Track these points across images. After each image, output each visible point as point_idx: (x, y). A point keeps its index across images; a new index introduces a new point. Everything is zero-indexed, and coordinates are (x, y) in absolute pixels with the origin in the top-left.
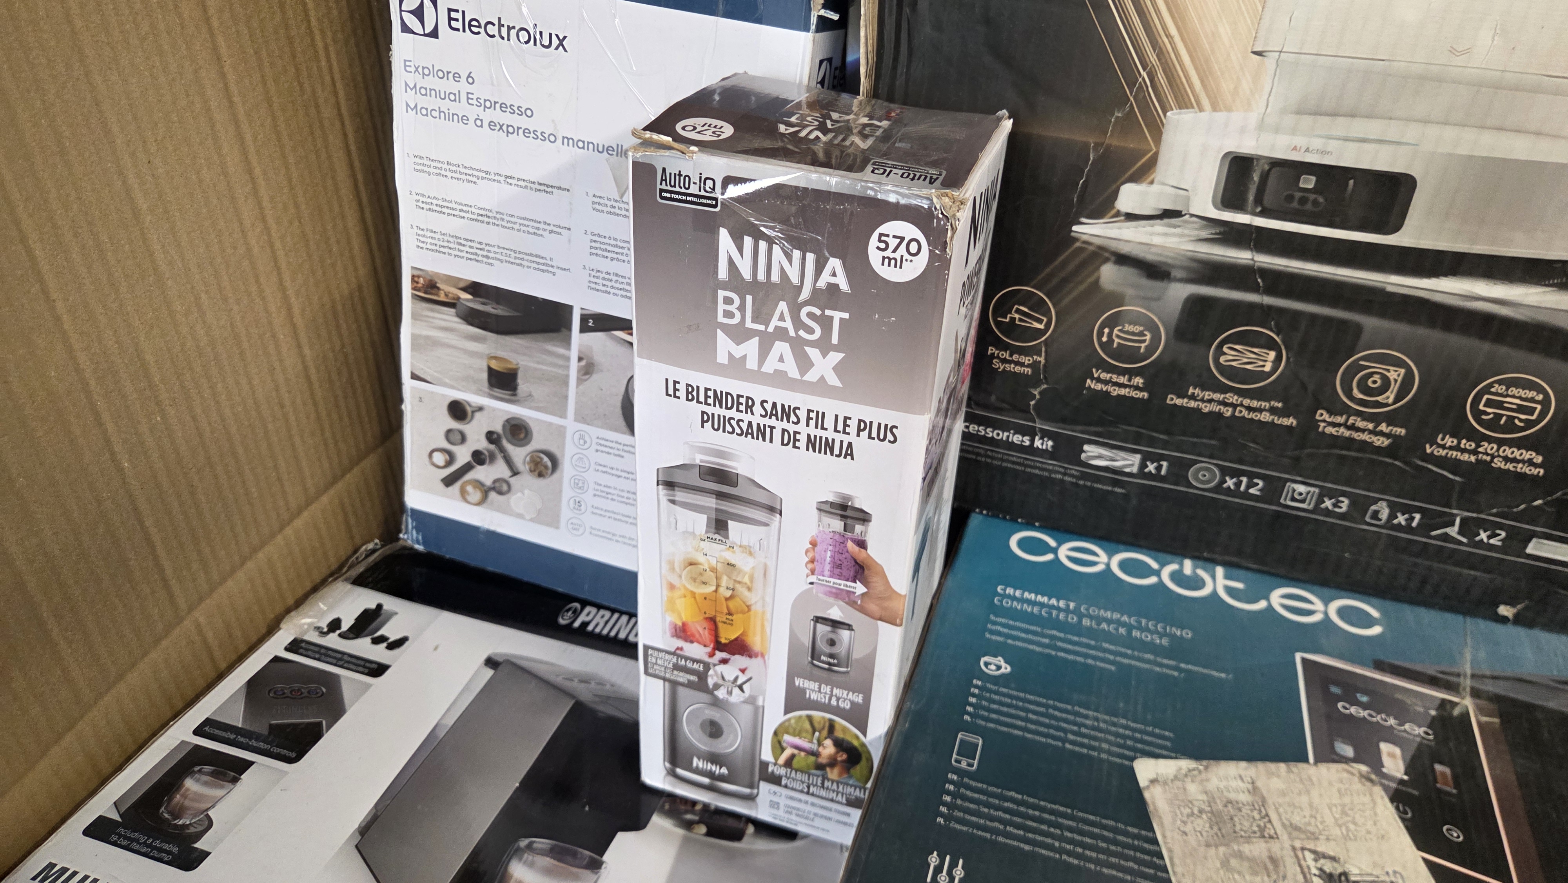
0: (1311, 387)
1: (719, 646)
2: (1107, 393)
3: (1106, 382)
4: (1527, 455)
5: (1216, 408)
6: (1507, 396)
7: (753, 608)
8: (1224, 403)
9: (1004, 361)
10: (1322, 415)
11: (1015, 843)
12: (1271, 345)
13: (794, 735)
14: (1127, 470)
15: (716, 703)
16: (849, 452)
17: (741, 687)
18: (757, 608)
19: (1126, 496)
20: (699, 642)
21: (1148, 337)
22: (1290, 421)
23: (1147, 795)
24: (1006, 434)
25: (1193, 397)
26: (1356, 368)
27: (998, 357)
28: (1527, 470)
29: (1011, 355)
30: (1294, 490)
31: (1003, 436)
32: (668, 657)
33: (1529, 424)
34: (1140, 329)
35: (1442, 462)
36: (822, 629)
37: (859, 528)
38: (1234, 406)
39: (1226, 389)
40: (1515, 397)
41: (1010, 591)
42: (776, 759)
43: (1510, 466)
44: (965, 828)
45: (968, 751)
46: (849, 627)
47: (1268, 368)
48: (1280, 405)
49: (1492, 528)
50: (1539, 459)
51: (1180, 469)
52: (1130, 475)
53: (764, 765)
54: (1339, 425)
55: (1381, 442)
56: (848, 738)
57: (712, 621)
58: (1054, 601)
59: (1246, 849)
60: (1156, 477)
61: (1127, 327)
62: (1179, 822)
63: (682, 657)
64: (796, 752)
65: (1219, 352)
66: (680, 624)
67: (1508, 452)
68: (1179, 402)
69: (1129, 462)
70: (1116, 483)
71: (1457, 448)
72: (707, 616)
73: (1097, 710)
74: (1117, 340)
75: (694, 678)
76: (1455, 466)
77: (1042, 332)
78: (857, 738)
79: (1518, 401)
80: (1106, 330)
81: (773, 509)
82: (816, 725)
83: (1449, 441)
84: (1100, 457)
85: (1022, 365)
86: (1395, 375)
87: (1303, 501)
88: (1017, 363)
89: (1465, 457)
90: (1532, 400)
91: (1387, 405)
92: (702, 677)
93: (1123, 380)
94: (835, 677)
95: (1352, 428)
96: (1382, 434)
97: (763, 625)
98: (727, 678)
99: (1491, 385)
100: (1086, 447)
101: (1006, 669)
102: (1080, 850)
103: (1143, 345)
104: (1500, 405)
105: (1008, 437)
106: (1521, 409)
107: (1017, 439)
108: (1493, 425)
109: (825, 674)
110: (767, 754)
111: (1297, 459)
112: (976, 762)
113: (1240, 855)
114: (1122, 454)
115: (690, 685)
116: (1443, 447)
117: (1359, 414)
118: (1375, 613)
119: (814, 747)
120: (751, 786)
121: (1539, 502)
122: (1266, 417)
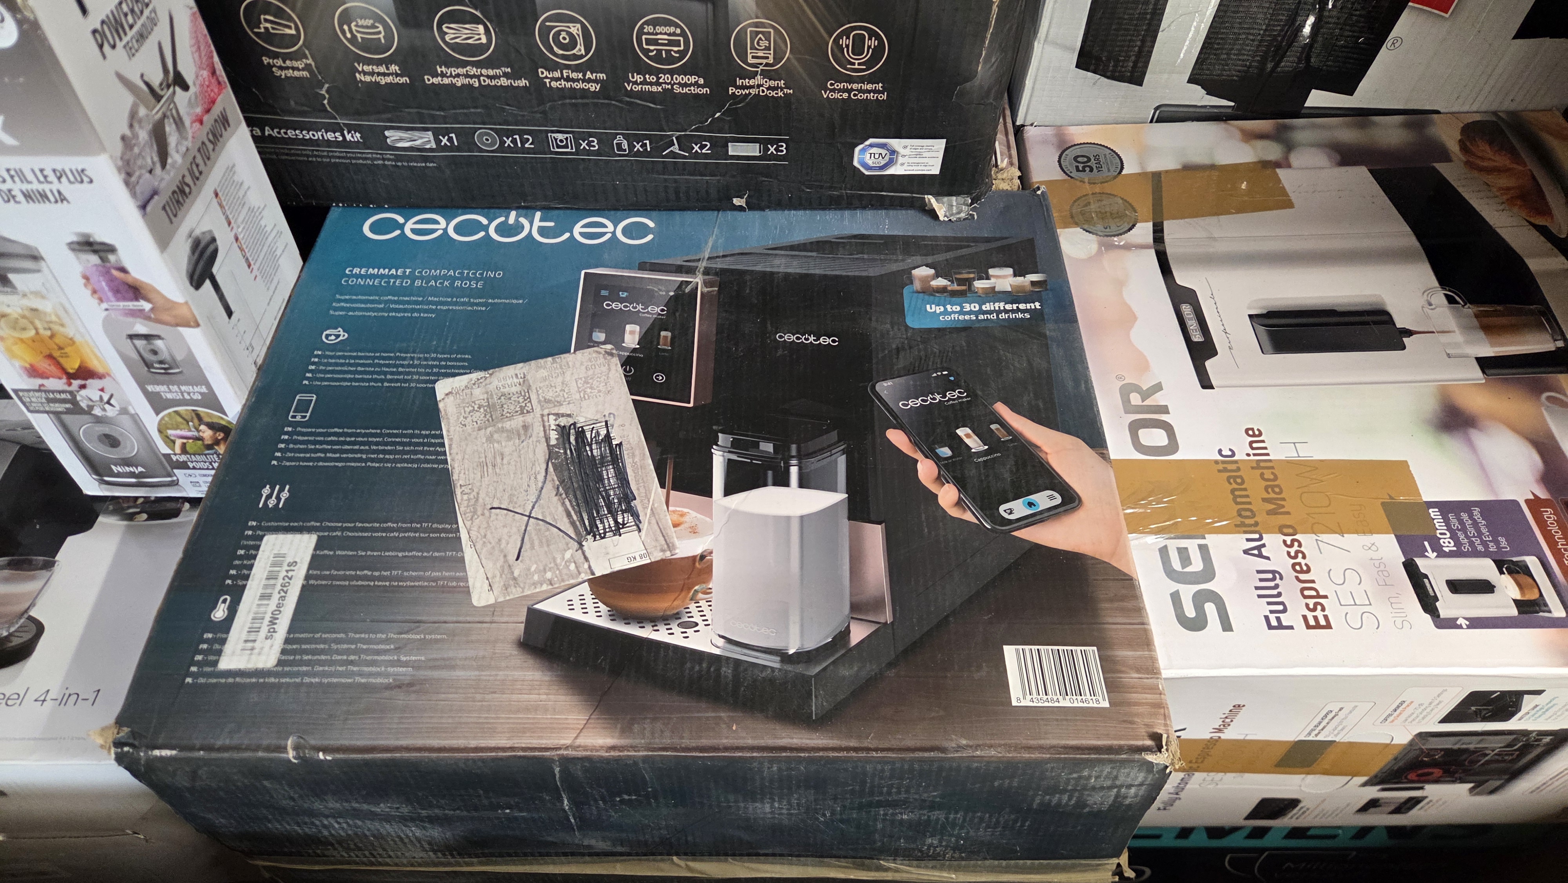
0: (523, 51)
1: (71, 376)
2: (377, 83)
3: (372, 74)
4: (693, 79)
5: (467, 81)
6: (657, 34)
7: (75, 339)
8: (467, 76)
9: (281, 68)
10: (543, 73)
11: (332, 464)
12: (476, 21)
13: (176, 429)
14: (428, 147)
15: (99, 420)
16: (62, 198)
17: (108, 403)
18: (78, 339)
19: (438, 168)
20: (53, 377)
21: (381, 28)
22: (523, 83)
23: (441, 405)
24: (320, 133)
25: (443, 75)
26: (545, 31)
27: (274, 66)
28: (698, 91)
29: (284, 62)
30: (556, 140)
31: (318, 135)
32: (37, 394)
33: (683, 54)
34: (369, 22)
35: (641, 95)
36: (140, 343)
37: (112, 258)
38: (478, 77)
39: (464, 64)
40: (663, 34)
41: (356, 271)
42: (173, 450)
43: (686, 90)
44: (293, 464)
45: (303, 407)
46: (159, 337)
47: (484, 40)
48: (509, 70)
49: (699, 140)
50: (701, 81)
51: (466, 137)
52: (431, 150)
53: (167, 456)
54: (557, 79)
55: (594, 87)
56: (215, 420)
57: (50, 357)
58: (393, 271)
59: (508, 425)
60: (452, 148)
61: (360, 22)
62: (462, 418)
63: (45, 391)
64: (185, 441)
65: (443, 34)
66: (28, 366)
67: (679, 79)
68: (436, 80)
69: (425, 140)
70: (426, 159)
71: (644, 82)
72: (44, 354)
73: (414, 352)
74: (359, 35)
75: (68, 406)
76: (651, 97)
77: (295, 39)
78: (222, 418)
79: (666, 37)
80: (346, 27)
81: (36, 257)
82: (186, 417)
83: (638, 78)
84: (401, 140)
85: (298, 69)
86: (575, 29)
87: (566, 147)
88: (294, 69)
89: (654, 89)
90: (674, 34)
91: (582, 57)
92: (74, 402)
93: (382, 69)
94: (173, 377)
95: (568, 79)
96: (590, 81)
97: (92, 351)
98: (94, 399)
99: (642, 27)
100: (387, 133)
101: (343, 336)
102: (381, 456)
103: (381, 36)
104: (655, 42)
105: (322, 135)
106: (671, 43)
107: (330, 136)
108: (658, 58)
109: (166, 377)
110: (164, 449)
111: (544, 112)
112: (308, 415)
113: (503, 430)
114: (417, 134)
115: (68, 412)
116: (636, 83)
117: (568, 67)
118: (651, 224)
119: (196, 434)
120: (170, 476)
121: (718, 115)
122: (504, 82)
